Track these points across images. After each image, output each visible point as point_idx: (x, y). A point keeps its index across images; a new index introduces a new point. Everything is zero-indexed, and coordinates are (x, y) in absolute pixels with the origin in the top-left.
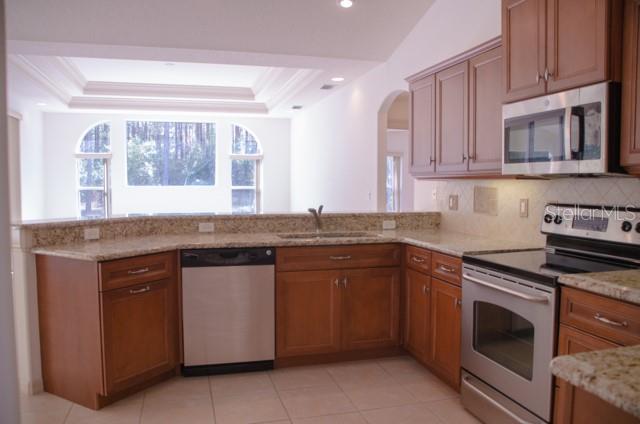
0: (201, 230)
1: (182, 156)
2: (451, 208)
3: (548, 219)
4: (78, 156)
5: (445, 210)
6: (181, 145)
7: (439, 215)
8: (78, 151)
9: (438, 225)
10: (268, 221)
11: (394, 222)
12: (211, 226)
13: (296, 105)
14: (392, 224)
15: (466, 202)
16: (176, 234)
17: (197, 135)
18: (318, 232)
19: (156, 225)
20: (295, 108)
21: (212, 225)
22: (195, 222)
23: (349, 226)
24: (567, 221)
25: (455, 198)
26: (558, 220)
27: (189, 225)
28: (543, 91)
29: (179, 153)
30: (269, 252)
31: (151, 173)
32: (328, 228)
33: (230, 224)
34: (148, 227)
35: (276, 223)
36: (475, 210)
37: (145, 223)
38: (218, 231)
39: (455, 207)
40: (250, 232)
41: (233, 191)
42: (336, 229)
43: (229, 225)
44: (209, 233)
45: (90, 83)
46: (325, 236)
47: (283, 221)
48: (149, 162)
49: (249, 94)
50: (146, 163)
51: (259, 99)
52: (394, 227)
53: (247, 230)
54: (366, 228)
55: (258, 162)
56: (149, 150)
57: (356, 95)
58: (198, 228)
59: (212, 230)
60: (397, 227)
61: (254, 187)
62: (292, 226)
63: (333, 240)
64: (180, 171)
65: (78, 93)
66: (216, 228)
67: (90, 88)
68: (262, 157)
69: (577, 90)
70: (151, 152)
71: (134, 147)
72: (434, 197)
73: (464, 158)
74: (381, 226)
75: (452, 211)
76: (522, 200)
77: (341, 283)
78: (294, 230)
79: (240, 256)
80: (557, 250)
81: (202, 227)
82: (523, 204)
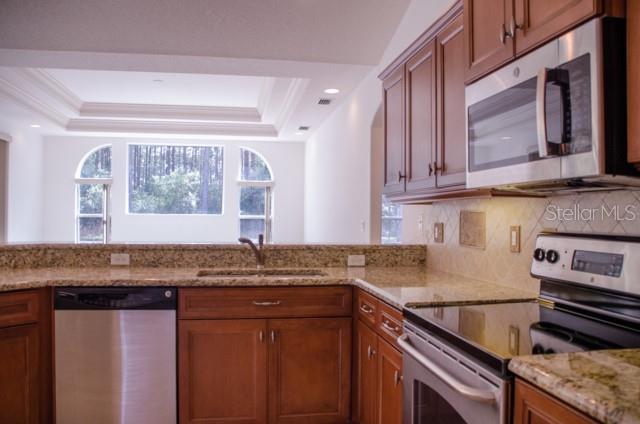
0: (113, 262)
2: (436, 240)
3: (539, 255)
4: (77, 181)
5: (430, 242)
7: (424, 248)
8: (78, 175)
9: (423, 262)
10: (197, 254)
11: (363, 257)
12: (125, 258)
13: (304, 126)
14: (361, 259)
15: (452, 234)
16: (82, 266)
18: (259, 267)
19: (58, 255)
20: (302, 128)
21: (126, 256)
22: (105, 253)
23: (303, 261)
24: (566, 259)
25: (440, 227)
26: (552, 257)
27: (98, 255)
28: (510, 55)
30: (168, 294)
31: (194, 203)
32: (276, 264)
33: (150, 256)
34: (49, 258)
35: (206, 256)
36: (462, 243)
37: (45, 253)
38: (134, 264)
39: (440, 238)
40: (174, 267)
41: (241, 220)
42: (285, 265)
43: (147, 257)
44: (123, 266)
46: (267, 273)
47: (217, 254)
48: (192, 192)
49: (255, 115)
50: (190, 194)
51: (266, 120)
52: (363, 263)
53: (172, 264)
54: (326, 265)
55: (268, 188)
56: (193, 180)
57: (354, 109)
58: (109, 260)
59: (127, 262)
60: (367, 264)
61: (264, 217)
62: (228, 261)
63: (271, 280)
65: (75, 116)
66: (131, 261)
67: (86, 109)
68: (273, 183)
69: (555, 41)
70: (195, 182)
71: (177, 178)
72: (420, 225)
73: (431, 170)
74: (346, 263)
75: (437, 244)
76: (513, 228)
77: (266, 336)
78: (230, 265)
79: (131, 297)
80: (556, 304)
81: (115, 258)
82: (514, 234)
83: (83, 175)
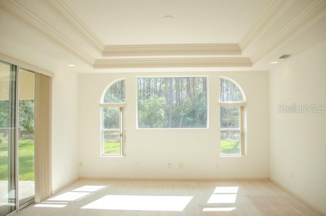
1: (180, 105)
4: (101, 105)
6: (179, 99)
8: (102, 102)
17: (188, 94)
29: (178, 103)
41: (222, 131)
45: (107, 47)
48: (162, 108)
49: (236, 49)
50: (160, 109)
51: (244, 54)
55: (242, 108)
56: (162, 102)
61: (239, 129)
64: (178, 113)
65: (99, 56)
67: (107, 51)
68: (246, 103)
70: (163, 103)
83: (105, 101)
